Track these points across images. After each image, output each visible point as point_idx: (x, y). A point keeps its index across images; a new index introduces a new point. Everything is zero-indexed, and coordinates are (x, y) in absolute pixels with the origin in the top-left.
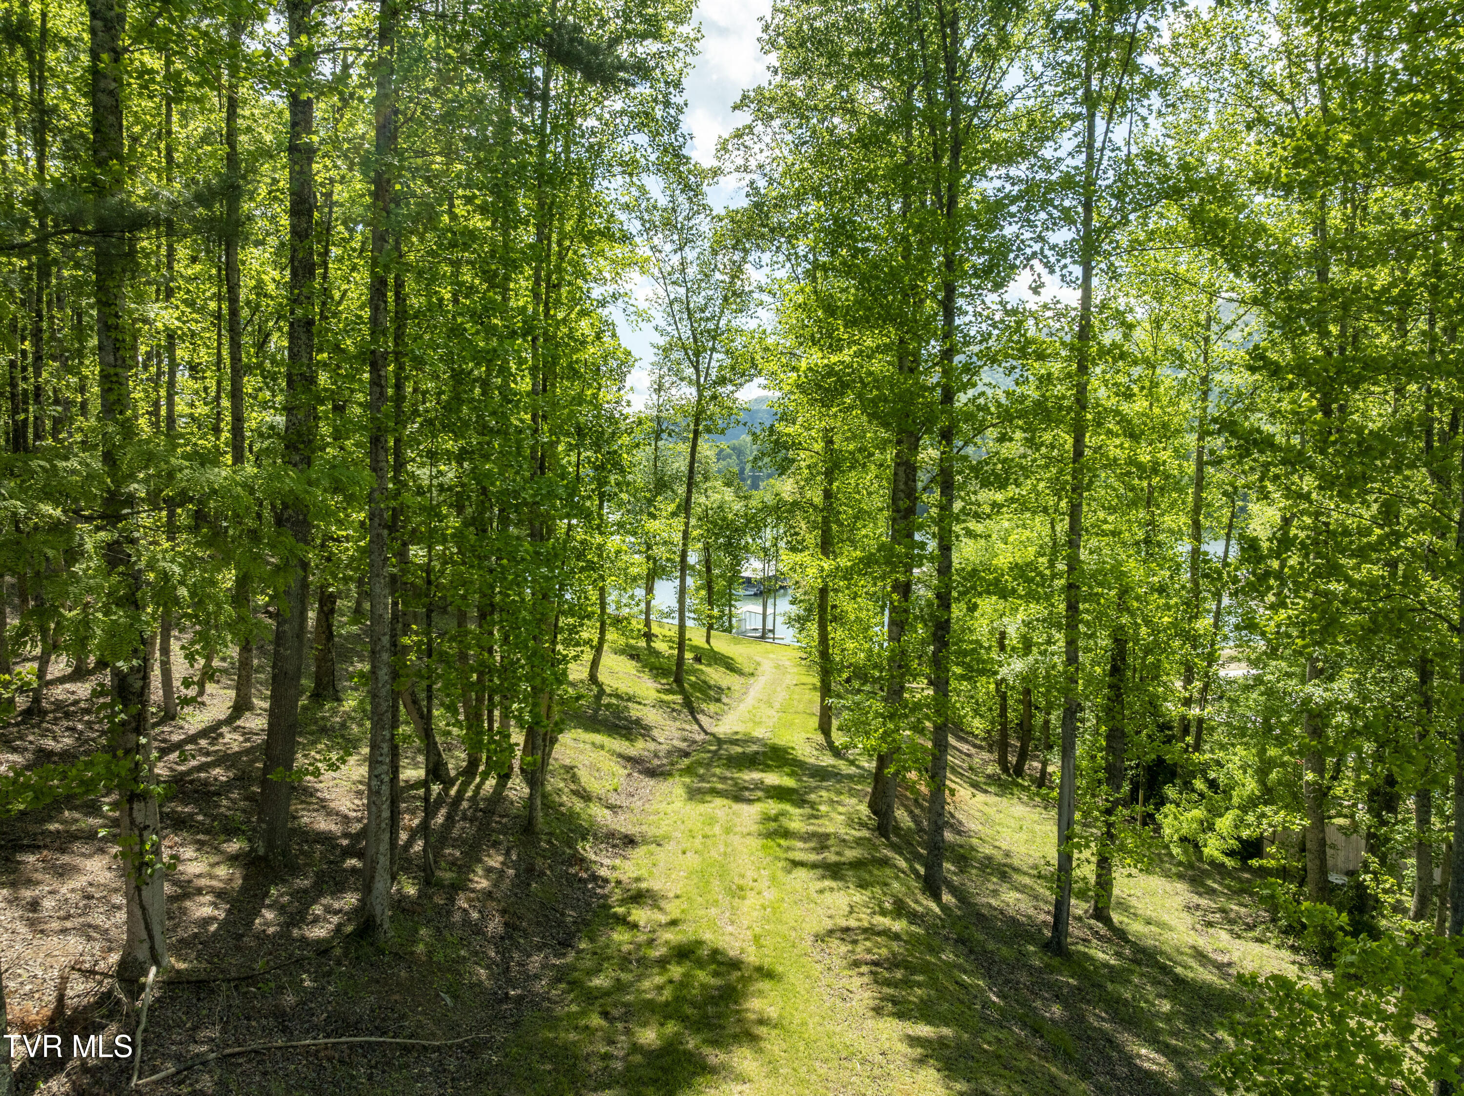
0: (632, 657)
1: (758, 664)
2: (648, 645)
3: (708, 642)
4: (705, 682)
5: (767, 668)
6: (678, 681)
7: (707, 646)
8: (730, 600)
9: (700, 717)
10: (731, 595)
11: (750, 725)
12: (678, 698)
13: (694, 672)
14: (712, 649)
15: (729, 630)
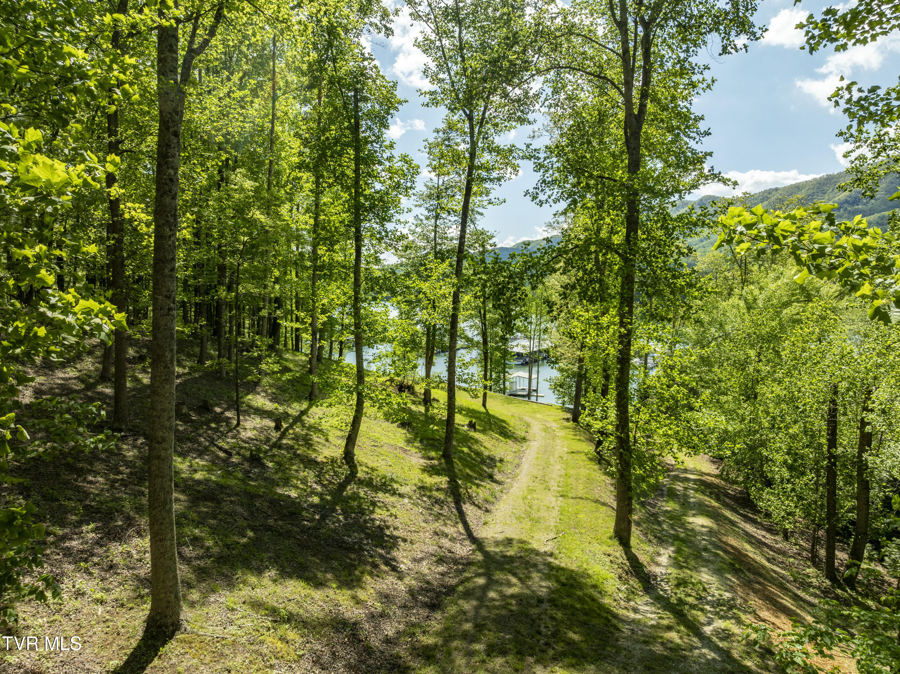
0: (403, 425)
1: (528, 425)
2: (427, 410)
3: (484, 405)
4: (478, 454)
5: (536, 429)
6: (447, 456)
7: (483, 410)
8: (505, 368)
9: (468, 508)
10: (505, 364)
11: (527, 524)
12: (443, 481)
13: (466, 440)
14: (487, 413)
15: (503, 391)
